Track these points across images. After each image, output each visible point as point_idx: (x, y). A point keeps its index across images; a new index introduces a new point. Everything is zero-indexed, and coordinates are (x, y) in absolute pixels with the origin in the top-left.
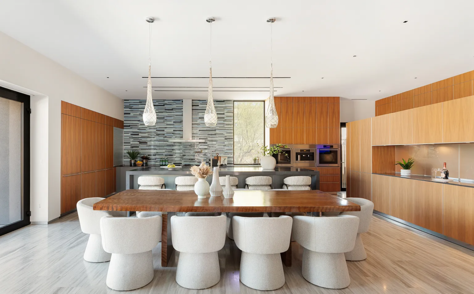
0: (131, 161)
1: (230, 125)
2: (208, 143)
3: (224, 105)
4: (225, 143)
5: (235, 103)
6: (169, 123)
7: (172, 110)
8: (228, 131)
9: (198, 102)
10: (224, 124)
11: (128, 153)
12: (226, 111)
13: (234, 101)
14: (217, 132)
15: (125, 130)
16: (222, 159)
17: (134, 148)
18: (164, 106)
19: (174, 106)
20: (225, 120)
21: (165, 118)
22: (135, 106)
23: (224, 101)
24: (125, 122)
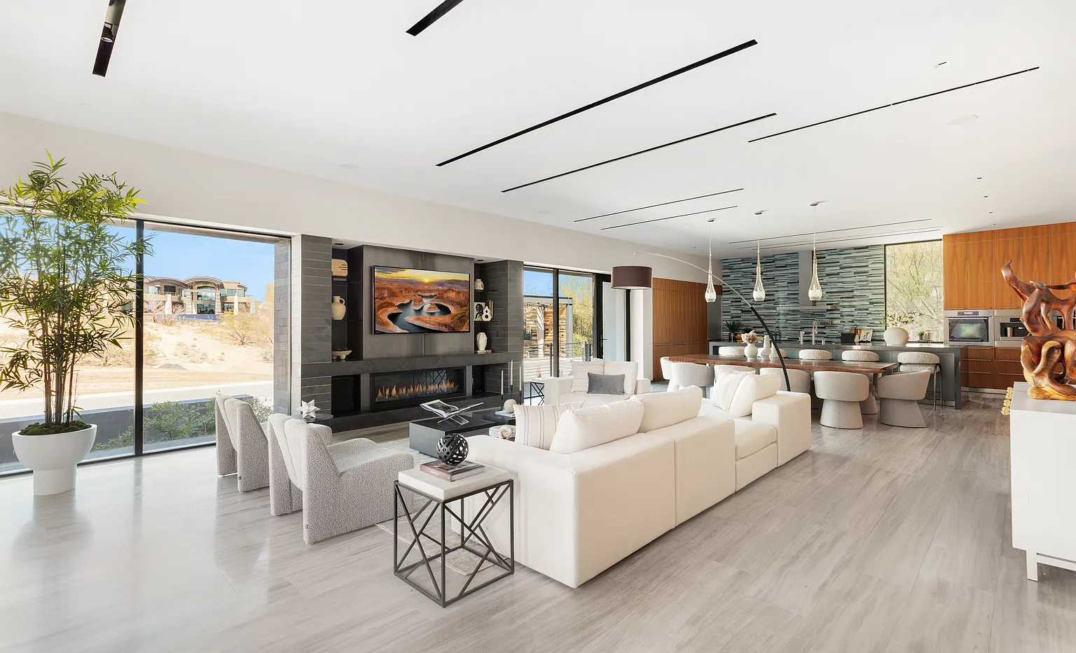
0: (730, 334)
1: (880, 282)
2: (841, 310)
3: (867, 253)
4: (870, 309)
5: (887, 247)
6: (780, 284)
7: (785, 266)
8: (876, 291)
9: (825, 252)
10: (867, 281)
11: (728, 325)
12: (871, 261)
13: (885, 245)
14: (856, 293)
15: (724, 296)
16: (863, 333)
17: (735, 319)
18: (774, 262)
19: (789, 262)
20: (870, 276)
21: (776, 279)
22: (735, 266)
23: (867, 247)
24: (723, 287)
